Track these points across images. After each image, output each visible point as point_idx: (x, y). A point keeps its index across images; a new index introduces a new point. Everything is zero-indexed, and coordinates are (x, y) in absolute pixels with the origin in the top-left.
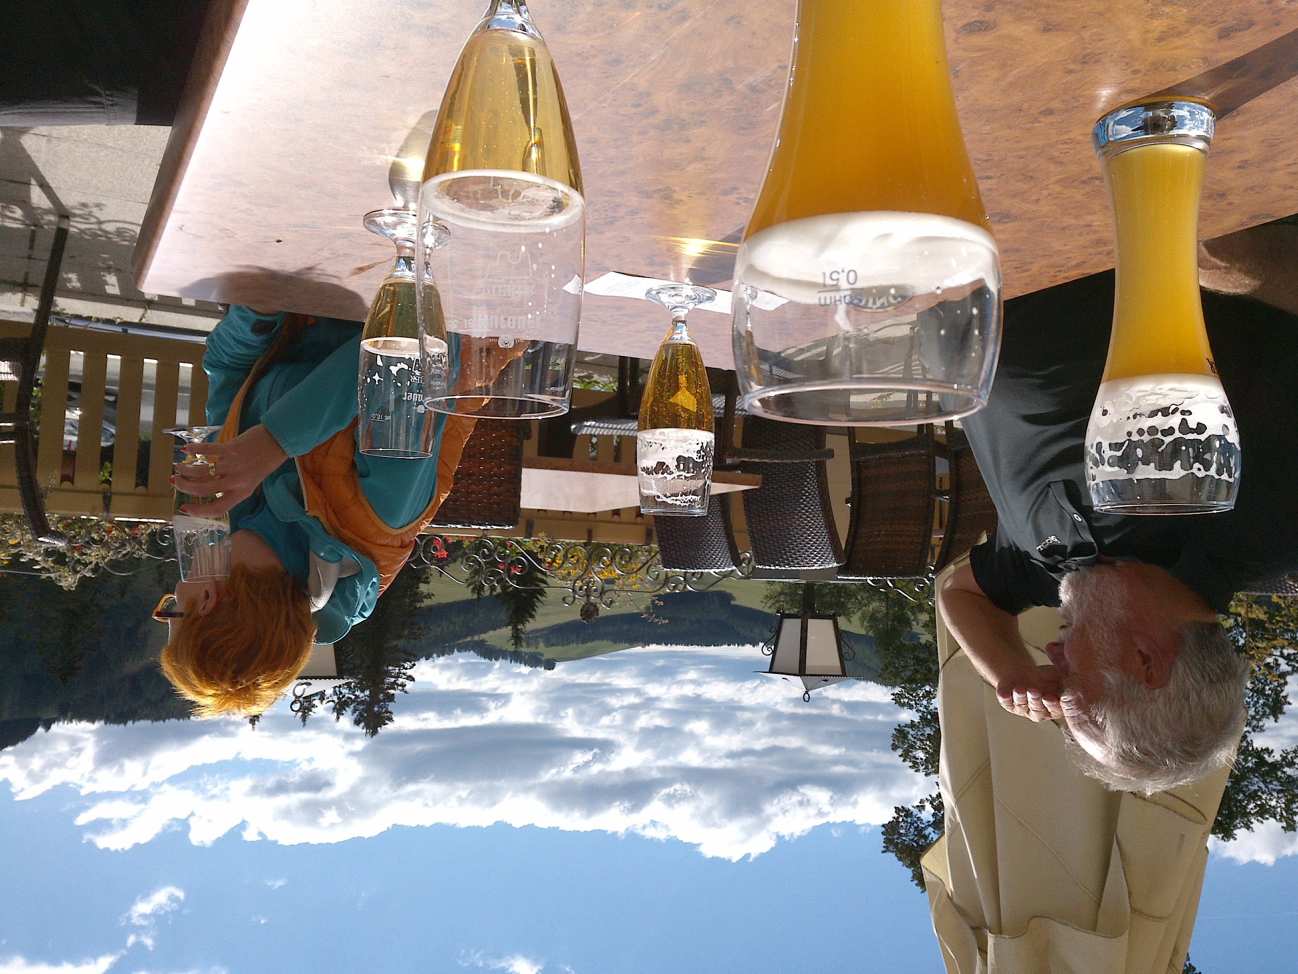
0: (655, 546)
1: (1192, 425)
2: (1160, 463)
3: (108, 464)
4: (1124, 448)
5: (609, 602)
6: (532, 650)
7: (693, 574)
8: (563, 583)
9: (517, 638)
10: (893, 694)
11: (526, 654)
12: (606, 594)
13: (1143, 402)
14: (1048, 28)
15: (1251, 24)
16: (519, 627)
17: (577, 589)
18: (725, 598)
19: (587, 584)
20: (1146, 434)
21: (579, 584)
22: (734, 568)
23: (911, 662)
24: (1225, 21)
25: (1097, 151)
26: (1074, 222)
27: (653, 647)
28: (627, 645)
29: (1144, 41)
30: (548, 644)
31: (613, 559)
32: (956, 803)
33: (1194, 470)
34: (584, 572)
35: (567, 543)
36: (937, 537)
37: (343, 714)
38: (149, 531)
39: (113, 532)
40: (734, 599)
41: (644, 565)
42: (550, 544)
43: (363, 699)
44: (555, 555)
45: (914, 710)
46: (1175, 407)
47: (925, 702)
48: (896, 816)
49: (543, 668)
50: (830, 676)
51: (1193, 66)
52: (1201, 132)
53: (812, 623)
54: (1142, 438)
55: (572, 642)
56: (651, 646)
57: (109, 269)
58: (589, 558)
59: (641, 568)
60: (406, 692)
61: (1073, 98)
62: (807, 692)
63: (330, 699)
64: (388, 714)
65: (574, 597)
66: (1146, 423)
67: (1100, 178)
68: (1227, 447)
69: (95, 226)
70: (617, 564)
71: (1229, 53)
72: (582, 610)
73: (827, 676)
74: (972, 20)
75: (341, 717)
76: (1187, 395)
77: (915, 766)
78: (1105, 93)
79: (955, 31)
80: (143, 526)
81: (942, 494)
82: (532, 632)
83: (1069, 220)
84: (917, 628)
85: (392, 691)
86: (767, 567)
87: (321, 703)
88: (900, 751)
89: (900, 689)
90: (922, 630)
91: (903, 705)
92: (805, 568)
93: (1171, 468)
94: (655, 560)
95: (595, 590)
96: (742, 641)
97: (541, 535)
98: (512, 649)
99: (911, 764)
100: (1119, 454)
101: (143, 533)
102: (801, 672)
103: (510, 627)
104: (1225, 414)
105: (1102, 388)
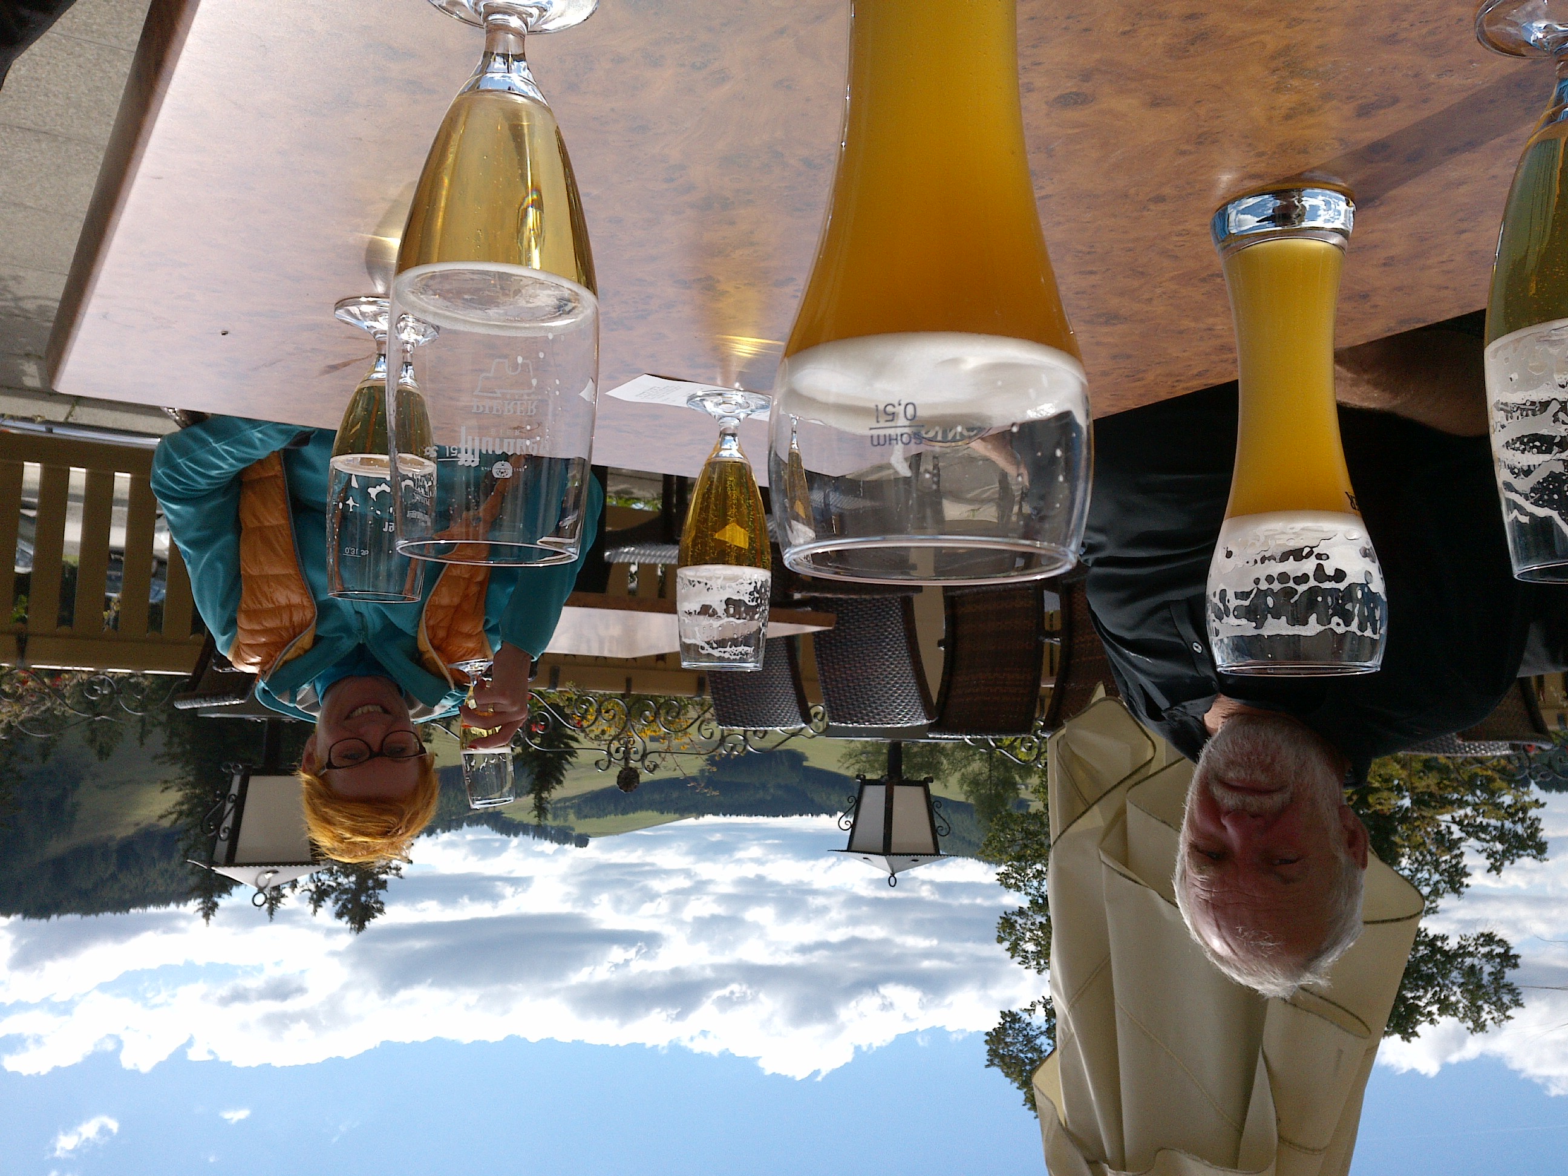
0: (708, 698)
1: (1330, 571)
2: (1293, 614)
3: (23, 597)
4: (1252, 596)
5: (652, 767)
6: (559, 823)
7: (755, 732)
8: (595, 745)
9: (541, 808)
10: (998, 874)
11: (552, 828)
12: (649, 756)
13: (1272, 543)
14: (1156, 102)
15: (1396, 100)
16: (543, 795)
17: (613, 750)
18: (796, 759)
19: (626, 743)
20: (1276, 581)
21: (615, 745)
22: (803, 725)
23: (1018, 836)
24: (1365, 97)
25: (1216, 245)
26: (1193, 325)
27: (709, 819)
28: (677, 816)
29: (1270, 119)
30: (581, 815)
31: (656, 715)
32: (1070, 1010)
33: (1333, 626)
34: (622, 730)
35: (600, 695)
36: (1048, 685)
37: (321, 906)
38: (75, 681)
39: (29, 683)
40: (806, 759)
41: (697, 720)
42: (579, 696)
43: (347, 886)
44: (587, 710)
45: (1023, 892)
46: (1309, 549)
47: (1035, 883)
48: (1002, 1022)
49: (574, 845)
50: (921, 855)
51: (1327, 148)
52: (1338, 225)
53: (898, 790)
54: (1271, 586)
55: (610, 813)
56: (706, 816)
57: (28, 356)
58: (629, 714)
59: (692, 724)
60: (401, 877)
61: (1188, 183)
62: (893, 875)
63: (306, 888)
64: (378, 905)
65: (610, 761)
66: (1276, 569)
67: (1220, 276)
68: (1370, 597)
69: (12, 304)
70: (662, 719)
71: (1369, 132)
72: (619, 777)
73: (917, 855)
74: (1068, 91)
75: (319, 910)
76: (1324, 536)
77: (1025, 960)
78: (1225, 179)
79: (1047, 103)
80: (67, 676)
81: (1052, 635)
82: (559, 801)
83: (1187, 323)
84: (1024, 794)
85: (383, 877)
86: (843, 725)
87: (293, 890)
88: (1007, 944)
89: (1006, 868)
90: (1032, 797)
91: (1008, 887)
92: (889, 726)
93: (1305, 623)
94: (708, 715)
95: (636, 753)
96: (816, 810)
97: (569, 684)
98: (534, 821)
99: (1020, 959)
100: (1247, 603)
101: (68, 685)
102: (887, 850)
103: (532, 796)
104: (1367, 558)
105: (1225, 525)
